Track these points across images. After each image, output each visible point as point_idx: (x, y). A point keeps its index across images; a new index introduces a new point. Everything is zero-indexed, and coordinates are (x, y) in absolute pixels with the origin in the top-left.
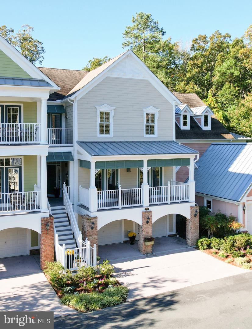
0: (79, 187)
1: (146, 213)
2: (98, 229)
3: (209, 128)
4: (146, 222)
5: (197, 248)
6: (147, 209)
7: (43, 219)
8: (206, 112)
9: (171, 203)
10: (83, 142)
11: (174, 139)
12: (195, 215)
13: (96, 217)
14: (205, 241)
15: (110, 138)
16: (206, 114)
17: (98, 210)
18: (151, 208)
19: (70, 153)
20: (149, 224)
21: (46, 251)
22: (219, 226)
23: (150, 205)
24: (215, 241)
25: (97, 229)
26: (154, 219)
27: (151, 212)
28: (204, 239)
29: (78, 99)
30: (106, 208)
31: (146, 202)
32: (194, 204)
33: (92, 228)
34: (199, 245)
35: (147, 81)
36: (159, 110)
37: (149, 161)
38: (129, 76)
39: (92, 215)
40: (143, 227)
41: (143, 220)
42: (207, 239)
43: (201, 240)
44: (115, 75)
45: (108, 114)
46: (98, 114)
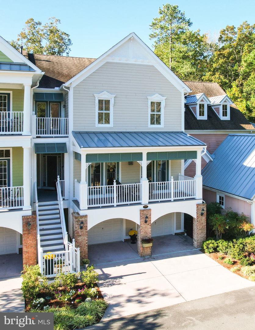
0: (74, 181)
1: (145, 212)
2: (89, 228)
3: (228, 118)
4: (144, 221)
5: (203, 251)
7: (24, 218)
8: (225, 101)
9: (175, 201)
10: (80, 133)
11: (183, 130)
12: (202, 214)
13: (86, 216)
14: (212, 243)
15: (110, 128)
16: (225, 104)
17: (89, 208)
18: (150, 206)
19: (65, 144)
20: (147, 223)
21: (28, 253)
22: (227, 227)
23: (150, 203)
24: (222, 244)
25: (87, 229)
26: (153, 219)
27: (150, 210)
28: (210, 241)
29: (74, 85)
30: (98, 205)
31: (145, 198)
32: (201, 201)
33: (81, 228)
34: (205, 247)
35: (153, 66)
36: (165, 98)
37: (148, 154)
38: (132, 61)
39: (82, 213)
40: (141, 227)
41: (140, 219)
42: (213, 241)
43: (207, 242)
44: (116, 60)
45: (108, 102)
46: (97, 102)
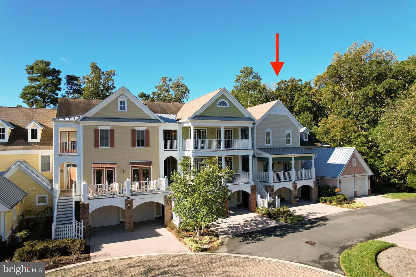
1: (294, 184)
2: (274, 191)
3: (307, 140)
5: (319, 202)
6: (294, 182)
7: (251, 186)
9: (305, 179)
10: (259, 148)
11: (300, 146)
12: (316, 186)
13: (274, 186)
14: (323, 198)
15: (271, 146)
17: (274, 183)
18: (296, 182)
19: (253, 154)
20: (296, 190)
21: (253, 202)
22: (330, 190)
23: (296, 180)
24: (328, 198)
26: (298, 187)
27: (297, 183)
29: (256, 126)
30: (276, 181)
31: (294, 179)
32: (315, 180)
33: (272, 191)
34: (320, 200)
35: (286, 115)
36: (292, 131)
37: (295, 158)
38: (278, 113)
39: (272, 185)
40: (293, 191)
41: (293, 188)
42: (324, 197)
43: (321, 198)
44: (272, 113)
45: (269, 133)
46: (265, 134)
